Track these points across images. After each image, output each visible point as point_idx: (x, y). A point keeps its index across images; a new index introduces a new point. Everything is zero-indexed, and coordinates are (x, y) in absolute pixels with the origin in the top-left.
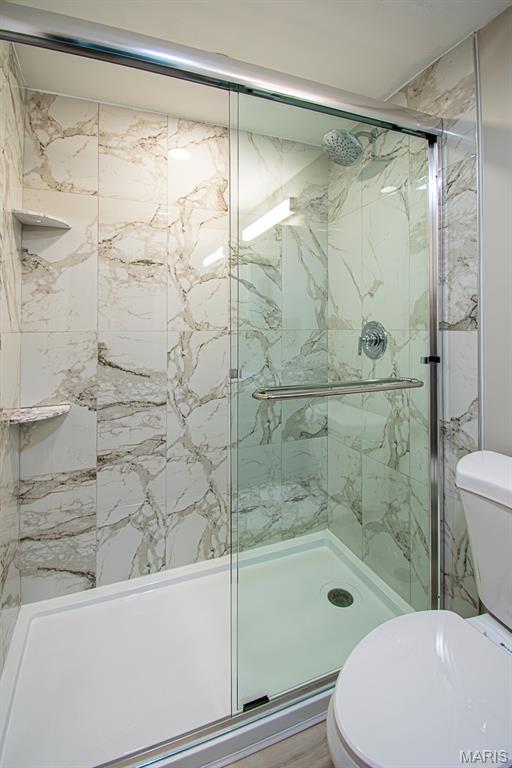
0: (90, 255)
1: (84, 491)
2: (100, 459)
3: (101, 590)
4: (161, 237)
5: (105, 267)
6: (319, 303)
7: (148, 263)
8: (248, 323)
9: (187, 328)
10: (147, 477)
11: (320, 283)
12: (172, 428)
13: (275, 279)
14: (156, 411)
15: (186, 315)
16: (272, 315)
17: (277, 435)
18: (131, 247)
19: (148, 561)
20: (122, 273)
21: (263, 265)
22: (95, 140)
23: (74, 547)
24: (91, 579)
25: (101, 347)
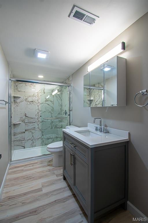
0: (23, 101)
1: (23, 135)
2: (25, 130)
3: (25, 149)
4: (34, 98)
5: (26, 103)
6: (61, 107)
7: (32, 102)
8: (48, 110)
9: (39, 111)
10: (32, 133)
11: (61, 104)
12: (36, 125)
13: (53, 104)
14: (34, 123)
15: (38, 109)
16: (53, 109)
17: (53, 128)
18: (30, 99)
19: (33, 146)
20: (29, 103)
21: (51, 101)
22: (24, 84)
23: (22, 143)
24: (24, 148)
25: (25, 114)
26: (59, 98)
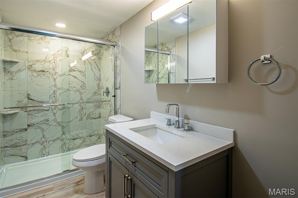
0: (25, 69)
1: (24, 134)
2: (28, 125)
3: (28, 161)
4: (48, 64)
5: (30, 73)
6: (98, 82)
7: (43, 71)
8: (75, 87)
9: (56, 89)
10: (43, 130)
11: (98, 76)
12: (50, 116)
13: (84, 75)
14: (46, 112)
15: (55, 86)
16: (83, 86)
17: (84, 118)
18: (38, 67)
19: (43, 154)
20: (35, 74)
21: (80, 72)
22: (27, 38)
23: (21, 149)
24: (26, 158)
25: (28, 95)
26: (96, 67)
